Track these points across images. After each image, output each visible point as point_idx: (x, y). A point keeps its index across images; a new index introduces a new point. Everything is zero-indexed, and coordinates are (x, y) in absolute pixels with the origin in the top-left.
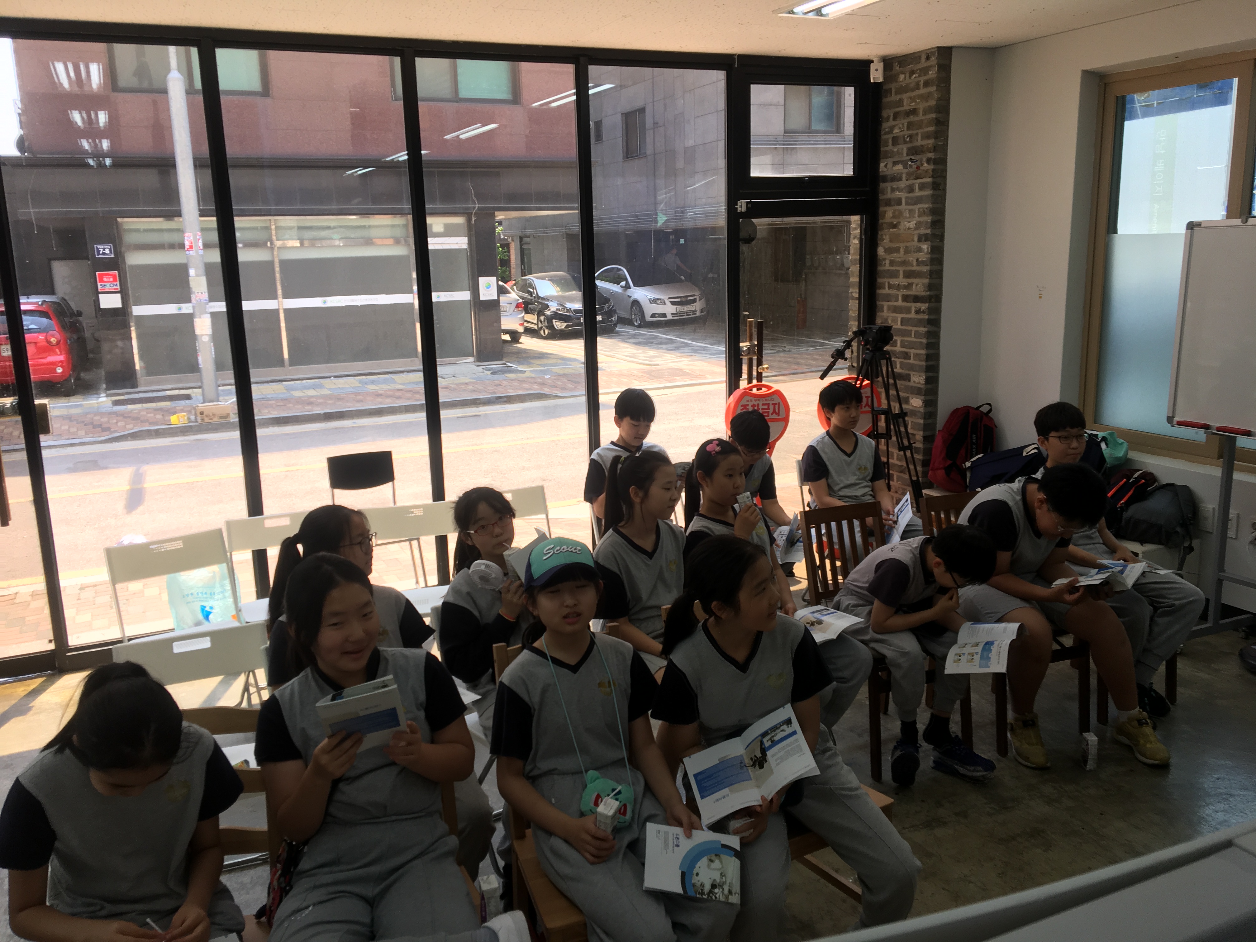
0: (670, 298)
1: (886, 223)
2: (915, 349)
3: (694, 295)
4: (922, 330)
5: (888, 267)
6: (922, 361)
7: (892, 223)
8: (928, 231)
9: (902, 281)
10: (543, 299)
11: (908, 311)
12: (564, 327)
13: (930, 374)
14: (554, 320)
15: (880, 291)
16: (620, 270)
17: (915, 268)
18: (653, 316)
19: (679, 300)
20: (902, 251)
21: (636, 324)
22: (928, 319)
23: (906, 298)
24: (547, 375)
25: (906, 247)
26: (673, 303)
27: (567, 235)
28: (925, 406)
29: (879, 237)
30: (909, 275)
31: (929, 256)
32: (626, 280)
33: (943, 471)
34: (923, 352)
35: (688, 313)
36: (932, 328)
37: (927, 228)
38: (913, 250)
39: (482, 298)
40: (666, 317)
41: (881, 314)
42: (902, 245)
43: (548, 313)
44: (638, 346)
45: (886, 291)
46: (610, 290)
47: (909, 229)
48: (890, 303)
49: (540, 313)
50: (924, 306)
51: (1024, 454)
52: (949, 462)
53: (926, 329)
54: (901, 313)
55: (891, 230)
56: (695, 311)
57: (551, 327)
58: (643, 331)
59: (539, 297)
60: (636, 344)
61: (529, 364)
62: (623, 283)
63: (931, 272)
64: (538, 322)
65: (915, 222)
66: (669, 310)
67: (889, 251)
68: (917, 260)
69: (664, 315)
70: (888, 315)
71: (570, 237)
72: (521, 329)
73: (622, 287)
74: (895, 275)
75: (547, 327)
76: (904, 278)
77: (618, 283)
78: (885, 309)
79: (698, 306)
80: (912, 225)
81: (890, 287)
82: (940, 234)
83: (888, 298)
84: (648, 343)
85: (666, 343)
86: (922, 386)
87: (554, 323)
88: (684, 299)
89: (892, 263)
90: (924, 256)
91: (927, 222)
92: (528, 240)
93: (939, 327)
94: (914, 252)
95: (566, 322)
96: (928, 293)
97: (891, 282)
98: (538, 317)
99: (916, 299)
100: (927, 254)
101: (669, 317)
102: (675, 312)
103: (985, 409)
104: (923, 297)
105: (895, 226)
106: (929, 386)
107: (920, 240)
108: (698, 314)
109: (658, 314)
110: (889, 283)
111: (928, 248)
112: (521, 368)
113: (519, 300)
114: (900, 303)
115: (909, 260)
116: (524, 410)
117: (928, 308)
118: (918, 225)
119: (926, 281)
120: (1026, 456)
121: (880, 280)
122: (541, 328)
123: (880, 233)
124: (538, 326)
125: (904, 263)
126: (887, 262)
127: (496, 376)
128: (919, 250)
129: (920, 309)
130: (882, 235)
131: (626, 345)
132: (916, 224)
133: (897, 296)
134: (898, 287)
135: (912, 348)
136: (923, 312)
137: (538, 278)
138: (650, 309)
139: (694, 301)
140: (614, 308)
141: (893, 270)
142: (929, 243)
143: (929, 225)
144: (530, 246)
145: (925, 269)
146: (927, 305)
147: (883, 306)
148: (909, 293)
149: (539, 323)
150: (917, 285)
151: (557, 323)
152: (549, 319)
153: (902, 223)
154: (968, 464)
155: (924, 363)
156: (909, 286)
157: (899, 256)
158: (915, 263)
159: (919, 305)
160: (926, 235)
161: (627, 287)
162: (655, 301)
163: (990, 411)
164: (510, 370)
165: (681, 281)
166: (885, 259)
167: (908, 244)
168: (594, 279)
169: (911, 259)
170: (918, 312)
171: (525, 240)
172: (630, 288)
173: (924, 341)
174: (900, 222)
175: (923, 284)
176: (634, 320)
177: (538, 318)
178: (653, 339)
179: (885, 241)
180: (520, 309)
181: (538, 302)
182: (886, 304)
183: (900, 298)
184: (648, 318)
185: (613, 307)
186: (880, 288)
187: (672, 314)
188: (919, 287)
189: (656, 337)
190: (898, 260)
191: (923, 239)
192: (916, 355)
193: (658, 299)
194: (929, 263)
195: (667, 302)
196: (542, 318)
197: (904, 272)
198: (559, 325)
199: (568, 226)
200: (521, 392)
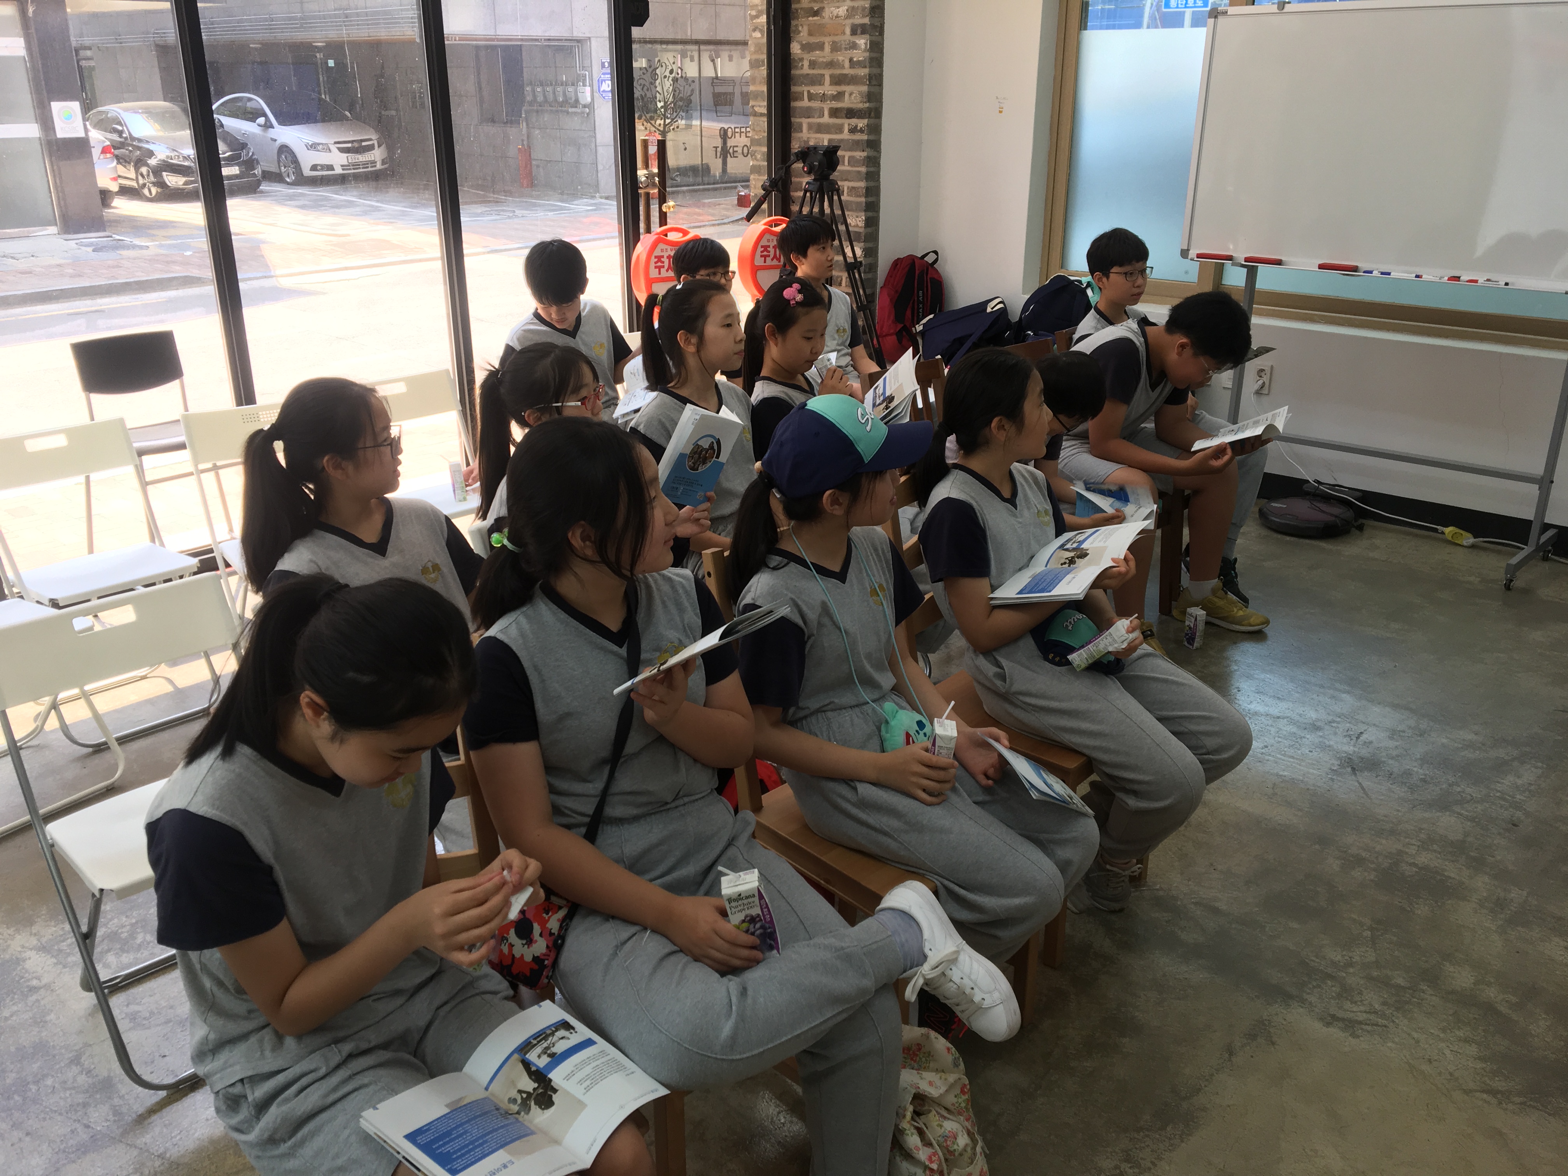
0: (336, 143)
1: (801, 9)
2: (849, 181)
3: (370, 140)
4: (860, 155)
5: (806, 70)
6: (860, 196)
7: (812, 8)
8: (866, 20)
9: (828, 89)
10: (140, 140)
11: (840, 129)
12: (181, 183)
13: (870, 214)
14: (164, 174)
15: (795, 104)
16: (250, 99)
17: (847, 71)
18: (314, 168)
19: (349, 145)
20: (827, 48)
21: (288, 180)
22: (868, 141)
23: (834, 113)
24: (186, 251)
25: (834, 42)
26: (342, 150)
27: (157, 46)
28: (865, 256)
29: (793, 28)
30: (838, 80)
31: (867, 54)
32: (264, 115)
33: (894, 337)
34: (862, 184)
35: (365, 164)
36: (872, 153)
37: (864, 16)
38: (843, 46)
39: (60, 134)
40: (333, 169)
41: (799, 135)
42: (827, 41)
43: (153, 162)
44: (304, 211)
45: (805, 103)
46: (240, 130)
47: (837, 17)
48: (810, 120)
49: (139, 163)
50: (861, 123)
51: (989, 310)
52: (900, 326)
53: (865, 154)
54: (828, 133)
55: (811, 18)
56: (373, 163)
57: (162, 184)
58: (300, 190)
59: (133, 139)
60: (302, 207)
61: (152, 237)
62: (261, 120)
63: (871, 77)
64: (137, 178)
65: (846, 7)
66: (338, 160)
67: (808, 48)
68: (851, 60)
69: (330, 168)
70: (809, 136)
71: (163, 50)
72: (114, 187)
73: (259, 125)
74: (817, 80)
75: (154, 184)
76: (831, 84)
77: (253, 120)
78: (805, 128)
79: (377, 155)
80: (842, 11)
81: (811, 97)
82: (879, 24)
83: (808, 113)
84: (317, 205)
85: (345, 207)
86: (862, 230)
87: (165, 178)
88: (356, 145)
89: (813, 64)
90: (859, 55)
91: (864, 9)
92: (89, 53)
93: (879, 152)
94: (846, 49)
95: (184, 176)
96: (867, 105)
97: (812, 91)
98: (137, 169)
99: (851, 113)
100: (865, 51)
101: (338, 171)
102: (346, 163)
103: (930, 259)
104: (860, 110)
105: (816, 13)
106: (869, 230)
107: (854, 32)
108: (379, 166)
109: (321, 165)
110: (809, 92)
111: (866, 44)
112: (137, 242)
113: (104, 142)
114: (826, 119)
115: (838, 60)
116: (170, 301)
117: (868, 125)
118: (851, 12)
119: (865, 89)
120: (991, 312)
121: (795, 89)
122: (144, 185)
123: (793, 23)
124: (138, 183)
125: (831, 64)
126: (806, 64)
127: (102, 255)
128: (854, 46)
129: (857, 126)
130: (797, 26)
131: (285, 209)
132: (847, 10)
133: (821, 111)
134: (823, 98)
135: (846, 180)
136: (861, 131)
137: (126, 110)
138: (308, 160)
139: (371, 148)
140: (255, 157)
141: (815, 75)
142: (867, 36)
143: (867, 11)
144: (92, 63)
145: (863, 72)
146: (866, 121)
147: (801, 125)
148: (839, 105)
149: (140, 178)
150: (851, 94)
151: (170, 178)
152: (157, 171)
153: (827, 9)
154: (919, 328)
155: (863, 199)
156: (839, 96)
157: (825, 55)
158: (847, 64)
159: (854, 121)
160: (863, 26)
161: (268, 126)
162: (313, 147)
163: (936, 260)
164: (119, 246)
165: (347, 119)
166: (802, 60)
167: (836, 39)
168: (212, 112)
169: (841, 58)
170: (853, 130)
171: (83, 53)
172: (272, 127)
173: (863, 169)
174: (824, 8)
175: (860, 93)
176: (285, 175)
177: (137, 172)
178: (322, 200)
179: (802, 34)
180: (108, 155)
181: (132, 145)
182: (805, 122)
183: (826, 113)
184: (307, 172)
185: (253, 154)
186: (796, 100)
187: (342, 166)
188: (854, 97)
189: (326, 199)
190: (821, 60)
191: (859, 32)
192: (852, 190)
193: (319, 144)
194: (868, 64)
195: (334, 148)
196: (144, 170)
197: (831, 76)
198: (173, 180)
199: (157, 33)
200: (157, 276)
